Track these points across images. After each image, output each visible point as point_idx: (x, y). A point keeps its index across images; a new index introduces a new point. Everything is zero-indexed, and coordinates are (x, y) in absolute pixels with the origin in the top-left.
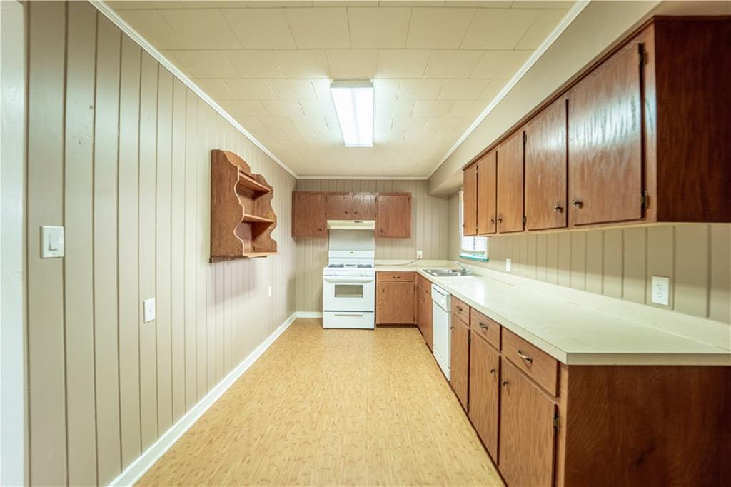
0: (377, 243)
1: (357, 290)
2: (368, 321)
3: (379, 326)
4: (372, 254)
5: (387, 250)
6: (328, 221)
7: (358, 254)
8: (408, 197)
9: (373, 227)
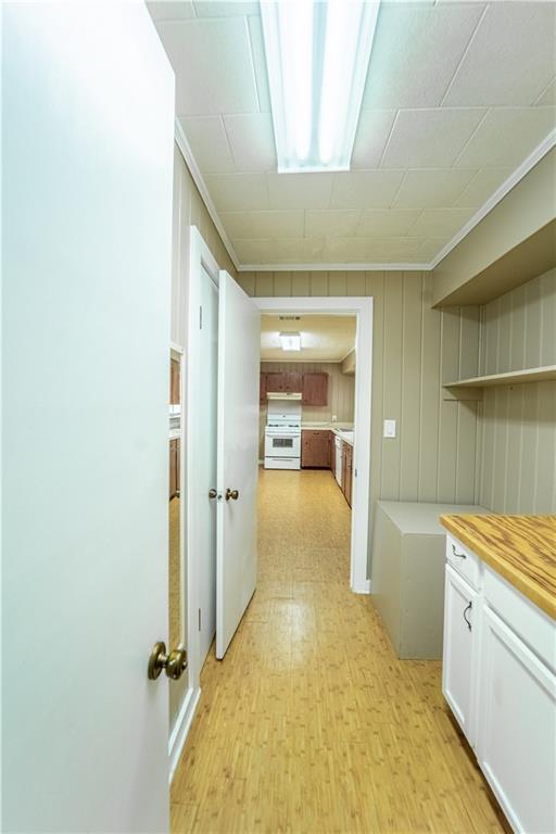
0: (303, 410)
1: (288, 443)
2: (296, 464)
3: (303, 468)
4: (299, 417)
5: (310, 415)
6: (269, 394)
7: (288, 417)
8: (326, 376)
9: (300, 398)
